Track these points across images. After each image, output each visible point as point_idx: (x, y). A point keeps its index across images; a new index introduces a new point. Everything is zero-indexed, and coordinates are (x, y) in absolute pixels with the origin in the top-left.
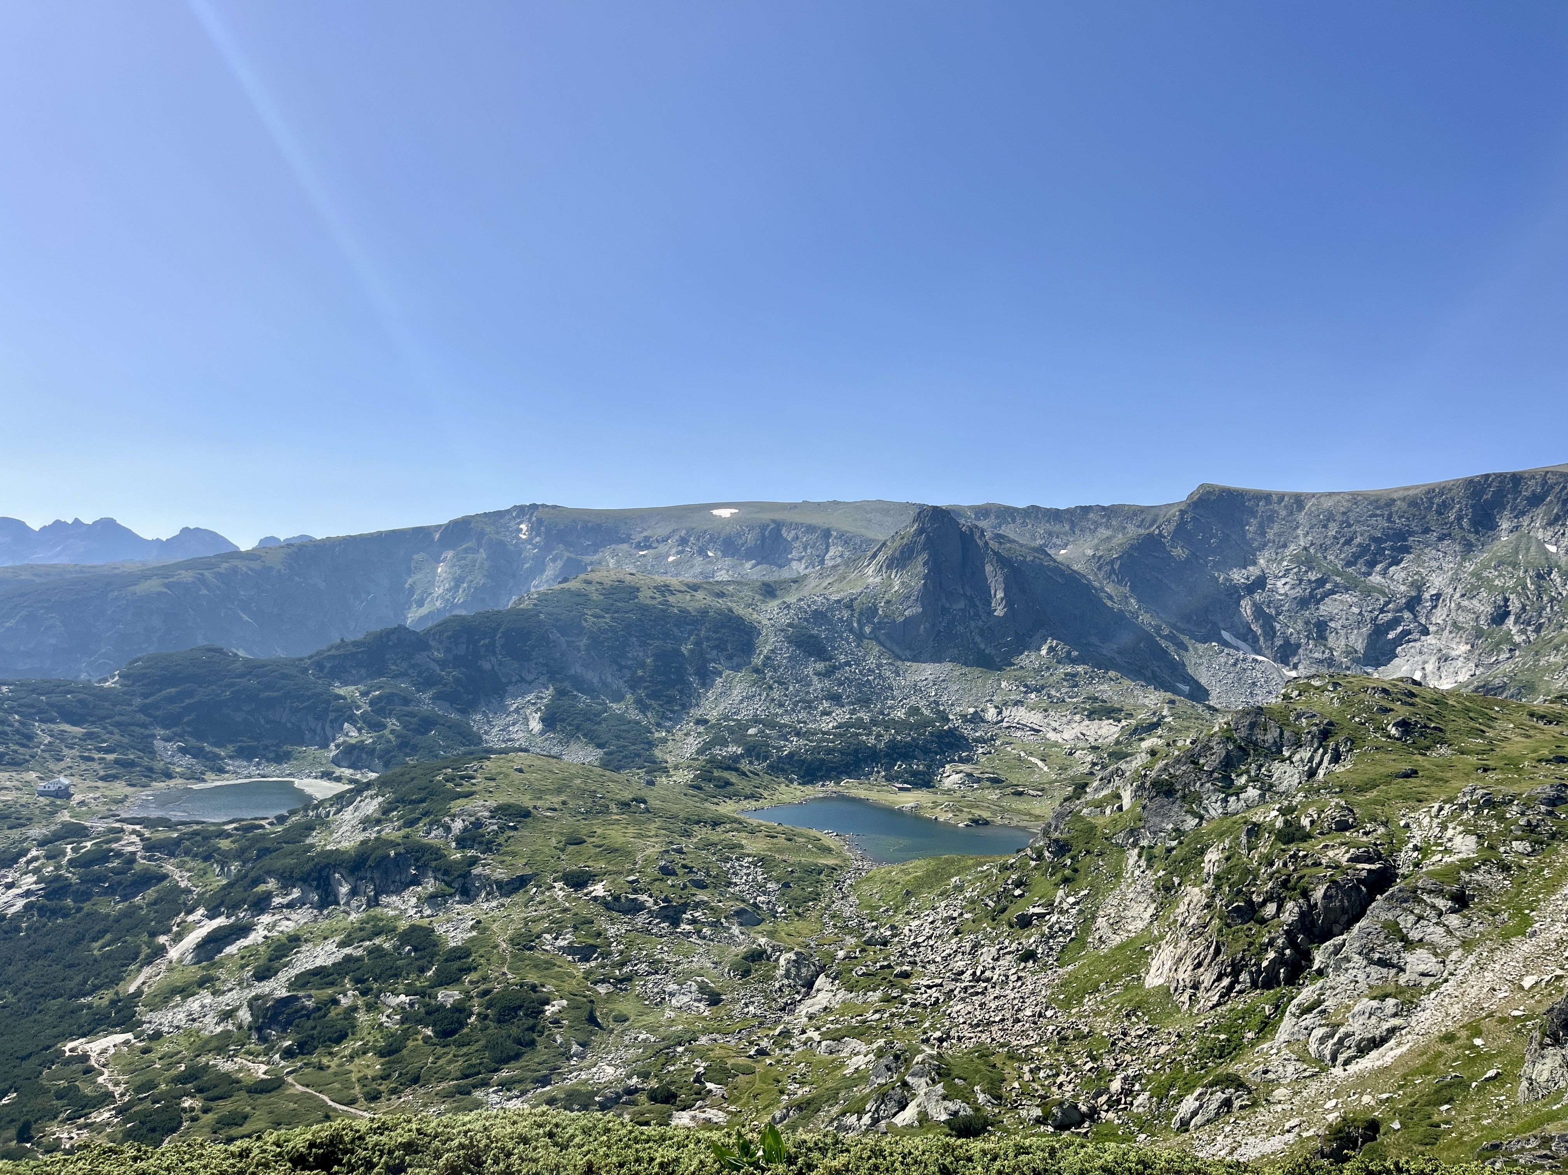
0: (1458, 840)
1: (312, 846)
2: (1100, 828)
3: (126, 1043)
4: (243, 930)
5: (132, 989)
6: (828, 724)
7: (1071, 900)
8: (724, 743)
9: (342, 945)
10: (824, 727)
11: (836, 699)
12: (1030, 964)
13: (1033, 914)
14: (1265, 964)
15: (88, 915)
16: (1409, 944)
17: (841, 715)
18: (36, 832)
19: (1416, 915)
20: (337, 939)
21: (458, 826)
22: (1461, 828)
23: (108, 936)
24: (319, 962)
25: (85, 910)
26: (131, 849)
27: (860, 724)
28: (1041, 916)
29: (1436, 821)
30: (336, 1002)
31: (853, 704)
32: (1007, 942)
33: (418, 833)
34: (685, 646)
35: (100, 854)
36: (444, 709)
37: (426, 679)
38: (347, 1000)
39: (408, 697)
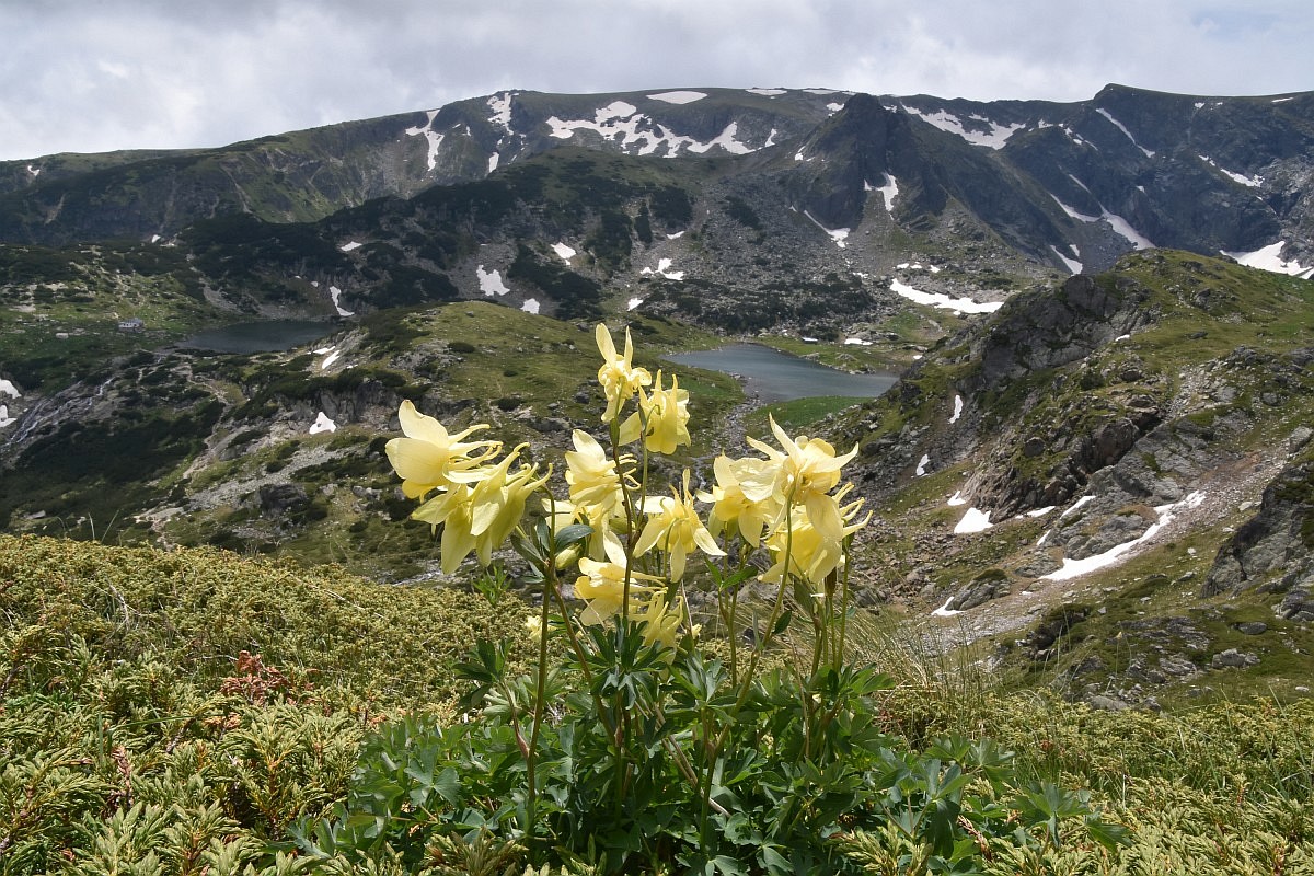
0: (1221, 390)
1: (310, 373)
2: (947, 376)
3: (178, 514)
4: (258, 435)
5: (185, 476)
6: (754, 286)
7: (914, 433)
8: (661, 298)
9: (330, 449)
10: (751, 288)
11: (762, 262)
12: (871, 482)
13: (880, 445)
14: (1047, 487)
15: (155, 421)
16: (1159, 473)
17: (766, 278)
18: (118, 360)
19: (1171, 450)
20: (326, 446)
21: (416, 358)
22: (1224, 381)
23: (169, 437)
24: (312, 463)
25: (153, 418)
26: (185, 373)
27: (782, 286)
28: (887, 446)
29: (1208, 374)
30: (320, 491)
31: (780, 269)
32: (856, 466)
33: (386, 364)
34: (633, 212)
35: (162, 376)
36: (427, 265)
37: (414, 240)
38: (329, 489)
39: (398, 255)
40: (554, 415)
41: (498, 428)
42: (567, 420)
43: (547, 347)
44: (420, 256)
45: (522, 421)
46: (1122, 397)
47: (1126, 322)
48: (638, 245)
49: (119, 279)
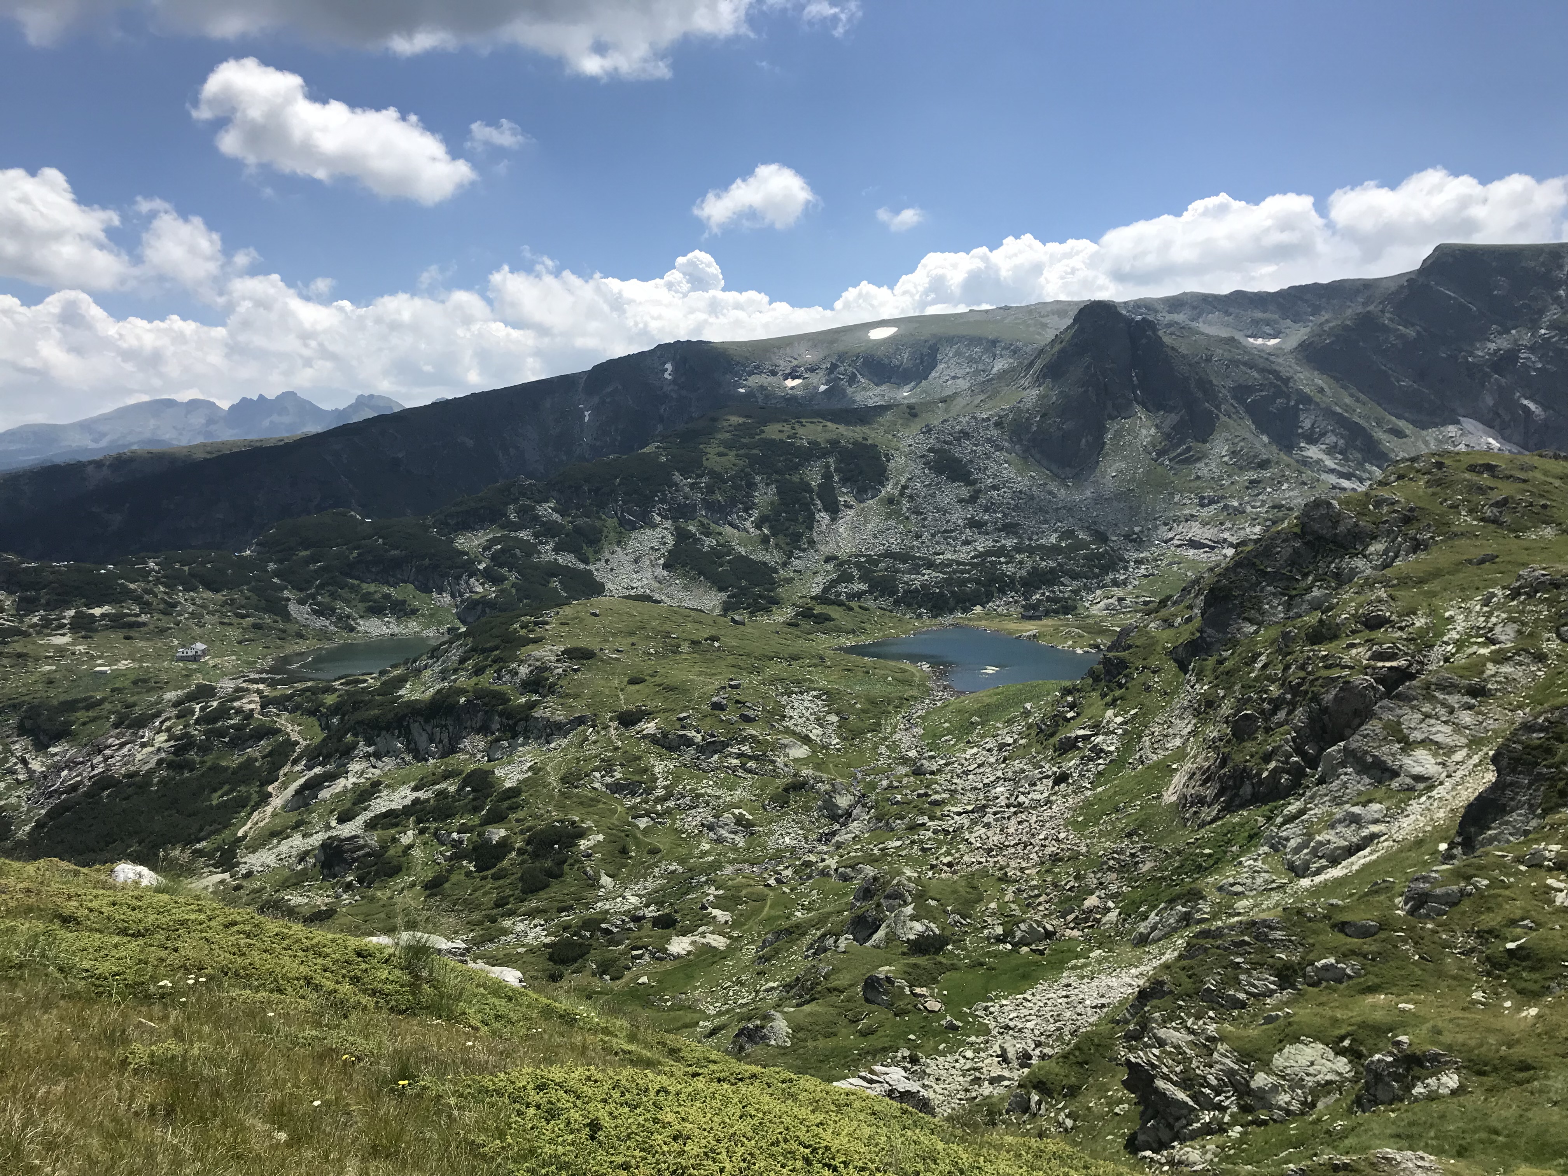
0: (1498, 629)
1: (401, 696)
2: (1161, 643)
3: (222, 882)
4: (332, 777)
5: (240, 834)
6: (965, 554)
7: (1119, 719)
8: (849, 579)
9: (415, 789)
10: (962, 557)
11: (975, 524)
12: (1063, 785)
13: (1077, 737)
14: (1265, 774)
15: (210, 769)
16: (1408, 746)
17: (982, 544)
18: (171, 695)
19: (1423, 713)
20: (412, 784)
21: (524, 670)
22: (1504, 616)
23: (226, 788)
24: (393, 806)
25: (208, 764)
26: (252, 706)
27: (1001, 551)
28: (1086, 738)
29: (1486, 609)
30: (394, 840)
31: (1000, 530)
32: (1047, 766)
33: (487, 680)
34: (815, 480)
35: (223, 712)
36: (567, 559)
37: (549, 530)
38: (407, 838)
39: (530, 550)
40: (683, 727)
41: (617, 749)
42: (698, 732)
43: (685, 647)
44: (556, 550)
45: (644, 737)
46: (1360, 650)
47: (1386, 552)
48: (824, 517)
49: (181, 597)
